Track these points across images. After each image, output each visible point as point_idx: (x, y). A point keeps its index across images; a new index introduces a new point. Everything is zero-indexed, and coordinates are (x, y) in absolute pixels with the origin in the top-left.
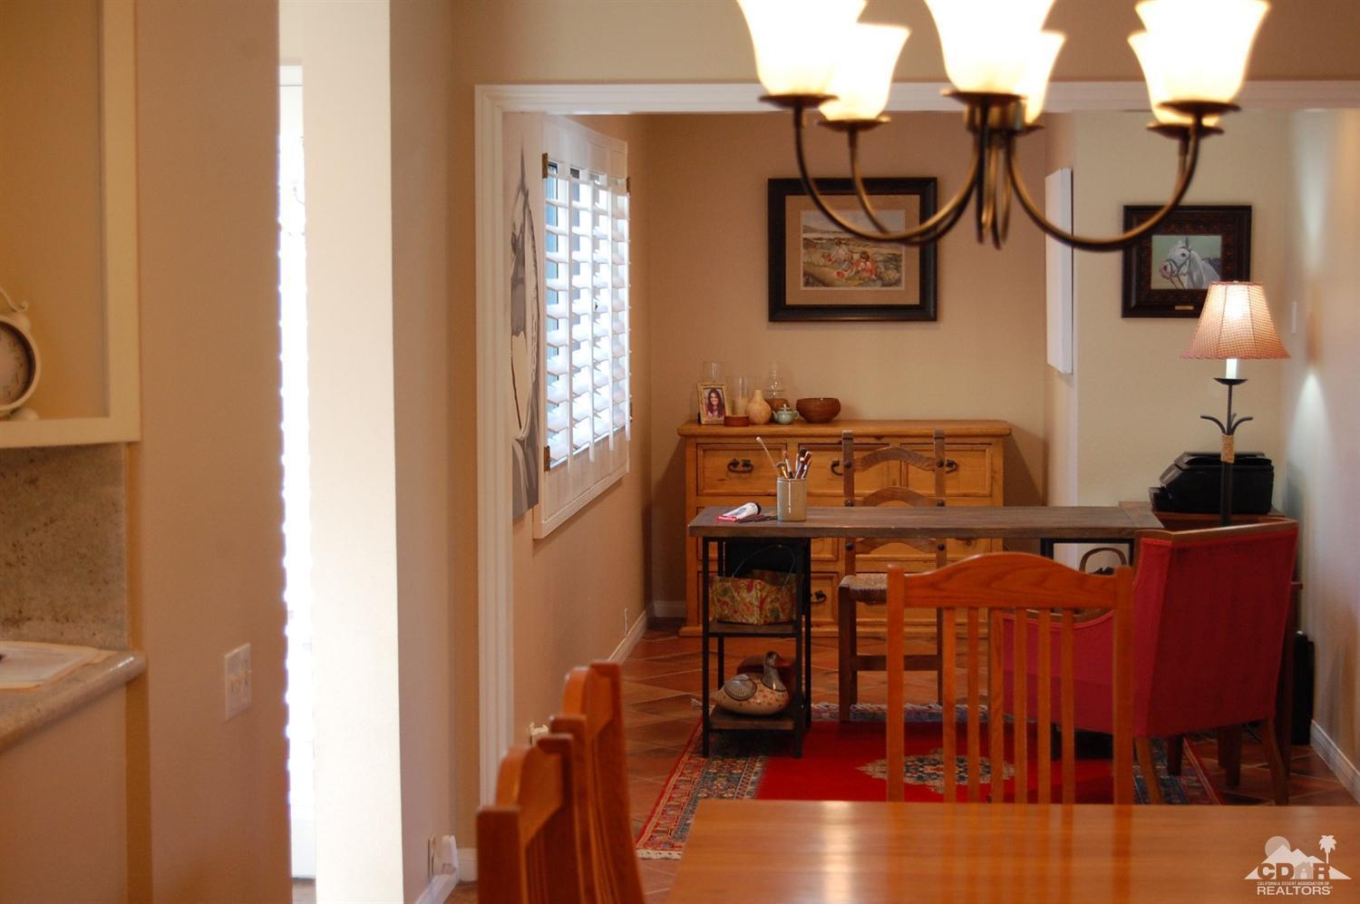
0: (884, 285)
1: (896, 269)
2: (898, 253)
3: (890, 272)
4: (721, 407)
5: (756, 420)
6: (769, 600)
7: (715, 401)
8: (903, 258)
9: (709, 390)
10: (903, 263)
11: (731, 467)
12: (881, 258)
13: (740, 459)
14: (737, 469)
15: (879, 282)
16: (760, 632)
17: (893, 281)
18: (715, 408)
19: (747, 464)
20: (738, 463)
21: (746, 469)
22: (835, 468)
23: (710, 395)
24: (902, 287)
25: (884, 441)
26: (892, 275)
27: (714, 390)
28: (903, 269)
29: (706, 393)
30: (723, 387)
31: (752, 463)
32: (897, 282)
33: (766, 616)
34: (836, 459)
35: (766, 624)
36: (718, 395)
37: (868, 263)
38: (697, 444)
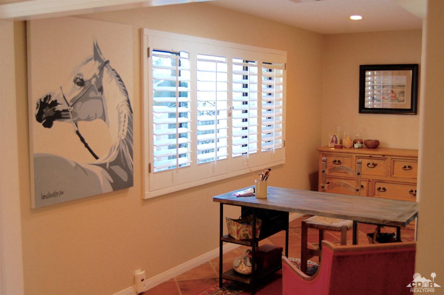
0: (399, 102)
1: (403, 96)
2: (404, 91)
3: (400, 97)
4: (336, 141)
5: (346, 147)
6: (242, 230)
7: (334, 140)
8: (405, 92)
9: (333, 136)
10: (405, 94)
11: (334, 162)
12: (398, 92)
13: (337, 160)
14: (336, 163)
15: (397, 101)
16: (238, 242)
17: (402, 101)
18: (334, 142)
19: (339, 161)
20: (336, 161)
21: (339, 163)
22: (369, 165)
23: (333, 137)
24: (405, 103)
25: (385, 157)
26: (401, 98)
27: (335, 136)
28: (405, 96)
29: (332, 137)
30: (338, 135)
31: (341, 161)
32: (403, 101)
33: (241, 237)
34: (369, 162)
35: (241, 240)
36: (336, 138)
37: (393, 94)
38: (323, 154)
